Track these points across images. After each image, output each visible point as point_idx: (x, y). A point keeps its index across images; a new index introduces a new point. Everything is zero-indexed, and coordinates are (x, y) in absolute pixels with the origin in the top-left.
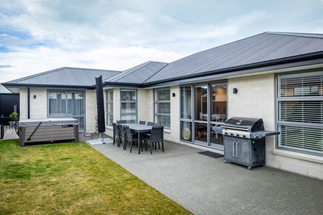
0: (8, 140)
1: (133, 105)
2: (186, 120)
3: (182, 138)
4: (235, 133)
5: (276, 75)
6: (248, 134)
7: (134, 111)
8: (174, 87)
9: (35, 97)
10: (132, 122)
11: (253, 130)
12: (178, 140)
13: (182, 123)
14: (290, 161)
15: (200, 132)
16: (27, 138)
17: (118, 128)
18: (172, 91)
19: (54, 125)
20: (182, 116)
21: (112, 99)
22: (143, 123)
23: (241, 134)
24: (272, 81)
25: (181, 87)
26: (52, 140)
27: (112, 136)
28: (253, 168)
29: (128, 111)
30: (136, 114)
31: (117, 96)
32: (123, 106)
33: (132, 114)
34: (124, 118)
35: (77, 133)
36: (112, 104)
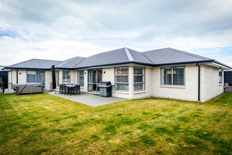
0: (6, 94)
1: (68, 78)
2: (90, 83)
3: (88, 90)
4: (102, 86)
5: (115, 68)
6: (105, 86)
7: (69, 80)
8: (85, 70)
9: (20, 73)
10: (68, 84)
11: (107, 85)
12: (87, 91)
13: (88, 84)
14: (119, 94)
15: (95, 88)
16: (20, 91)
17: (62, 87)
18: (85, 72)
19: (32, 86)
20: (88, 82)
21: (58, 75)
22: (73, 85)
23: (104, 86)
24: (113, 69)
25: (88, 70)
26: (31, 92)
27: (59, 91)
28: (107, 97)
29: (66, 80)
30: (70, 81)
31: (61, 73)
32: (64, 78)
33: (68, 81)
34: (64, 83)
35: (43, 90)
36: (58, 77)
